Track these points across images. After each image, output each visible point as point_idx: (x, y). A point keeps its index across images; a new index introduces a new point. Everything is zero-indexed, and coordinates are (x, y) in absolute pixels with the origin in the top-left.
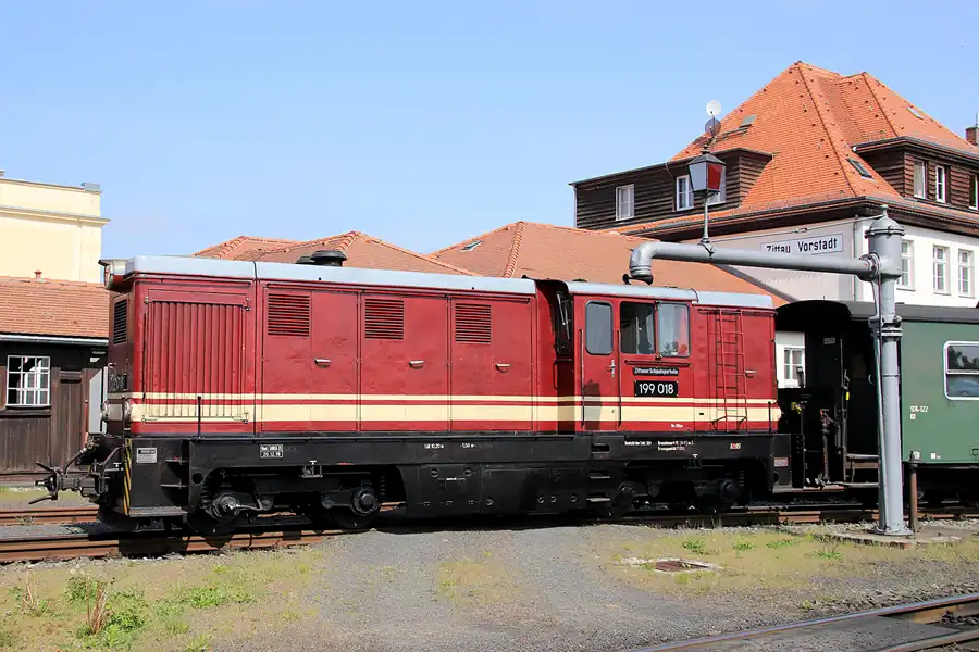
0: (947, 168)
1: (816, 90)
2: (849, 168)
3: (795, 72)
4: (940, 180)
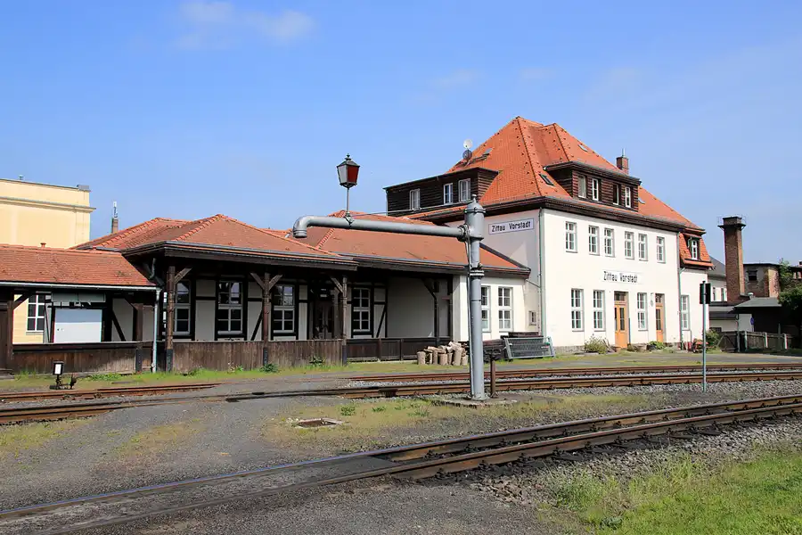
0: (599, 180)
1: (526, 133)
2: (539, 179)
3: (516, 123)
4: (595, 187)
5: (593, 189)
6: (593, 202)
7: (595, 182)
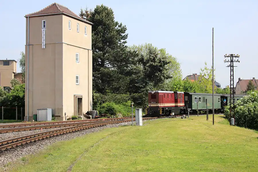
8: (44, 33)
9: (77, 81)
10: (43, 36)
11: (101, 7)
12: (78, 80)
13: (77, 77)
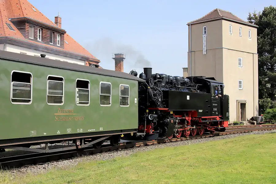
0: (42, 29)
2: (6, 26)
4: (39, 33)
5: (38, 34)
6: (38, 41)
7: (39, 30)
8: (204, 39)
9: (240, 86)
10: (204, 42)
11: (269, 9)
12: (242, 84)
13: (240, 82)
